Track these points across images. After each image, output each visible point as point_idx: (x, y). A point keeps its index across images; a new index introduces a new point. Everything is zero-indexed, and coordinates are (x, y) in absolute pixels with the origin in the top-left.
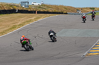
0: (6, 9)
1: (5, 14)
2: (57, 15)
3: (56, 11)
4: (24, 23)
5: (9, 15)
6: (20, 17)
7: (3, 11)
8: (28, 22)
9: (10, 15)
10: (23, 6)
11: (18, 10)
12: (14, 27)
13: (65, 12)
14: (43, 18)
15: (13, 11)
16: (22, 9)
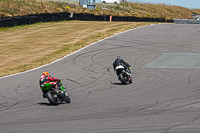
0: (49, 11)
1: (49, 21)
2: (152, 24)
3: (151, 15)
4: (87, 40)
5: (55, 23)
6: (77, 28)
7: (43, 15)
8: (93, 37)
9: (58, 23)
10: (85, 6)
11: (74, 14)
12: (66, 49)
13: (169, 18)
14: (125, 29)
15: (62, 16)
16: (81, 11)
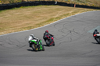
3: (95, 5)
11: (57, 2)
12: (51, 20)
15: (52, 3)
16: (61, 1)
